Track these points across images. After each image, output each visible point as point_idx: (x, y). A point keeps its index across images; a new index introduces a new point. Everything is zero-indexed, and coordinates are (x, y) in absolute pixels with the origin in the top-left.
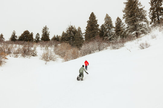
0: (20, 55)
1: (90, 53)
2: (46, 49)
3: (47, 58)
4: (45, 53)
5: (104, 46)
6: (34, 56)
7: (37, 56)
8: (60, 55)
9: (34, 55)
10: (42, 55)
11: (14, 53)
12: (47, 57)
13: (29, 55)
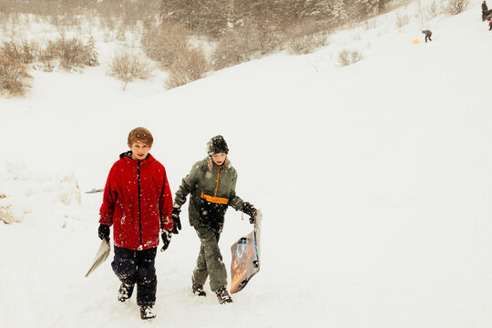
0: (56, 62)
1: (238, 59)
2: (121, 40)
3: (126, 73)
4: (120, 58)
5: (276, 41)
6: (90, 65)
7: (98, 65)
8: (160, 59)
9: (91, 62)
10: (112, 64)
11: (42, 59)
12: (125, 67)
13: (78, 62)
